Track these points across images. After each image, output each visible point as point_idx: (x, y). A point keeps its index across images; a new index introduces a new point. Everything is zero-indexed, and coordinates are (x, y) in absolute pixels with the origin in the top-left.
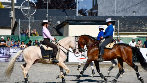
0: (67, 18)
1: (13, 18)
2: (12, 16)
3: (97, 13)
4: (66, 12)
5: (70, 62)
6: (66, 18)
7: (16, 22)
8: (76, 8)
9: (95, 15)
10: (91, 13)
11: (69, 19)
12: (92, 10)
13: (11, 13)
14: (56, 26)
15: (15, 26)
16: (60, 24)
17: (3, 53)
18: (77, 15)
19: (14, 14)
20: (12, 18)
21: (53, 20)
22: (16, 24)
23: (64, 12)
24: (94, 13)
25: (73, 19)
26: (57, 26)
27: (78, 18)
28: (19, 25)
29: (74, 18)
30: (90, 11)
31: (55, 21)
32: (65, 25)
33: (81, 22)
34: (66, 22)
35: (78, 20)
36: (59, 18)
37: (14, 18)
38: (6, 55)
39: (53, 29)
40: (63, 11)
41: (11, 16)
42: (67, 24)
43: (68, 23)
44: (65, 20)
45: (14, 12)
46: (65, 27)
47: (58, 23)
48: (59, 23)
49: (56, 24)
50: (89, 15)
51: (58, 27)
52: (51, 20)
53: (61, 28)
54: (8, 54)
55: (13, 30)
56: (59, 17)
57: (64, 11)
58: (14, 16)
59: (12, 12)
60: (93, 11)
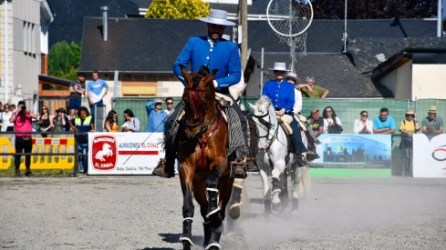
0: (406, 42)
1: (242, 45)
2: (240, 42)
4: (404, 28)
5: (417, 179)
6: (403, 44)
7: (251, 57)
8: (436, 14)
11: (414, 47)
13: (237, 33)
14: (371, 70)
15: (249, 71)
16: (385, 63)
18: (439, 35)
19: (246, 34)
20: (240, 46)
21: (362, 49)
22: (252, 64)
23: (398, 27)
25: (426, 46)
26: (375, 69)
27: (441, 42)
28: (259, 67)
29: (428, 42)
31: (368, 52)
32: (400, 64)
34: (405, 56)
35: (442, 47)
36: (382, 45)
37: (245, 46)
39: (363, 76)
40: (393, 25)
41: (237, 40)
42: (406, 61)
43: (409, 57)
44: (399, 50)
45: (246, 27)
46: (401, 70)
47: (377, 60)
48: (381, 58)
49: (373, 63)
51: (378, 72)
52: (358, 50)
53: (388, 75)
56: (382, 40)
57: (396, 23)
58: (246, 40)
59: (240, 28)
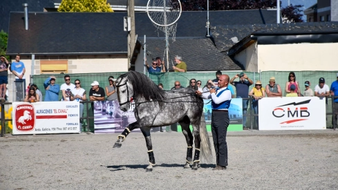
0: (254, 28)
1: (131, 32)
2: (129, 29)
3: (328, 15)
5: (262, 131)
6: (251, 29)
7: (137, 41)
8: (276, 5)
9: (323, 19)
10: (315, 14)
11: (259, 32)
12: (315, 7)
13: (127, 23)
14: (228, 49)
15: (136, 51)
16: (237, 44)
17: (111, 114)
18: (278, 22)
19: (134, 24)
20: (129, 32)
21: (221, 34)
22: (138, 46)
24: (323, 14)
25: (268, 31)
26: (231, 49)
27: (279, 28)
28: (143, 49)
29: (270, 27)
30: (313, 11)
31: (225, 36)
32: (249, 44)
33: (288, 37)
34: (252, 39)
35: (279, 32)
36: (235, 30)
37: (133, 33)
38: (117, 116)
39: (222, 54)
41: (127, 28)
43: (255, 39)
45: (134, 18)
46: (249, 49)
47: (232, 42)
48: (235, 40)
49: (229, 44)
50: (309, 20)
51: (232, 51)
52: (218, 34)
53: (241, 53)
54: (121, 116)
55: (133, 61)
56: (236, 27)
58: (134, 28)
59: (129, 19)
60: (319, 11)
